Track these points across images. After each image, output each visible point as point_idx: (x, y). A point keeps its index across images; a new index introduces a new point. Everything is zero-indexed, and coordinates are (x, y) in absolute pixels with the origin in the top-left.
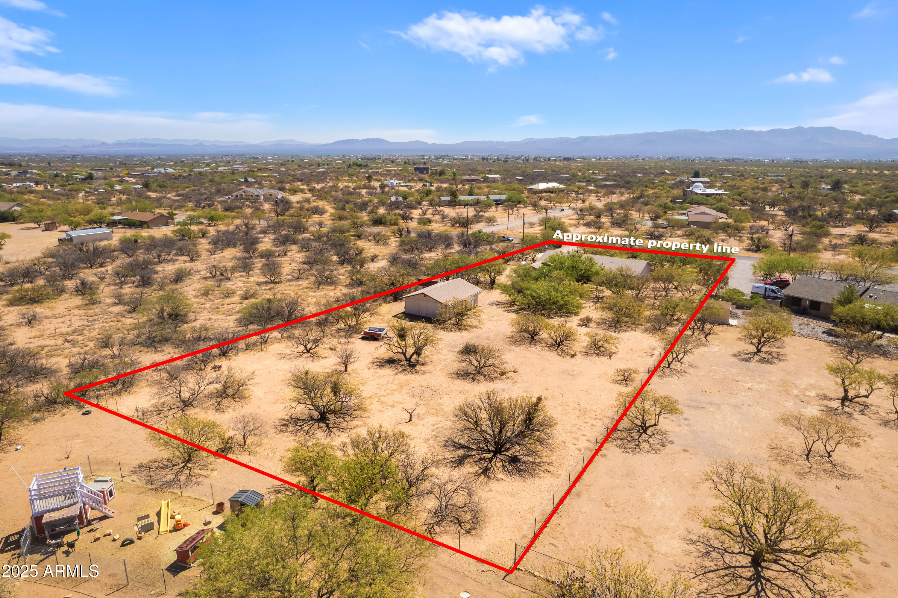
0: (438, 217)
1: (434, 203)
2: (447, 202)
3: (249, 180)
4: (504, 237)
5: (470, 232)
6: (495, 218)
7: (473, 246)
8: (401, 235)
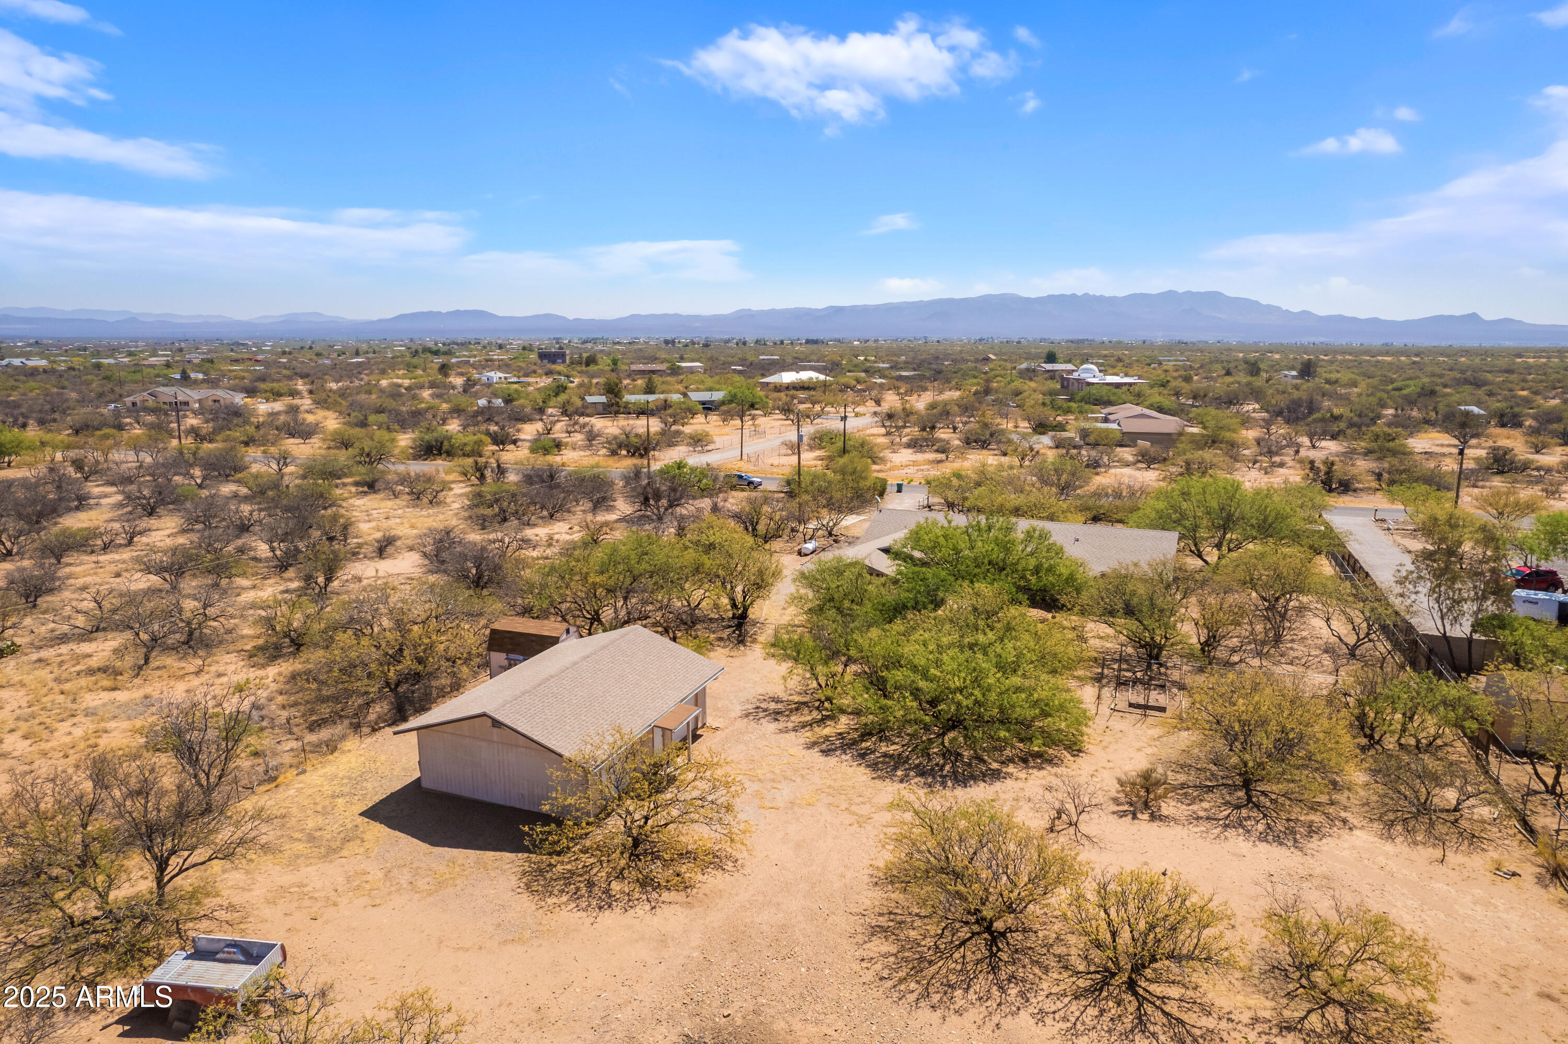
0: (578, 437)
1: (571, 409)
2: (600, 408)
3: (193, 375)
4: (740, 477)
5: (656, 466)
6: (707, 435)
7: (664, 502)
8: (482, 478)
